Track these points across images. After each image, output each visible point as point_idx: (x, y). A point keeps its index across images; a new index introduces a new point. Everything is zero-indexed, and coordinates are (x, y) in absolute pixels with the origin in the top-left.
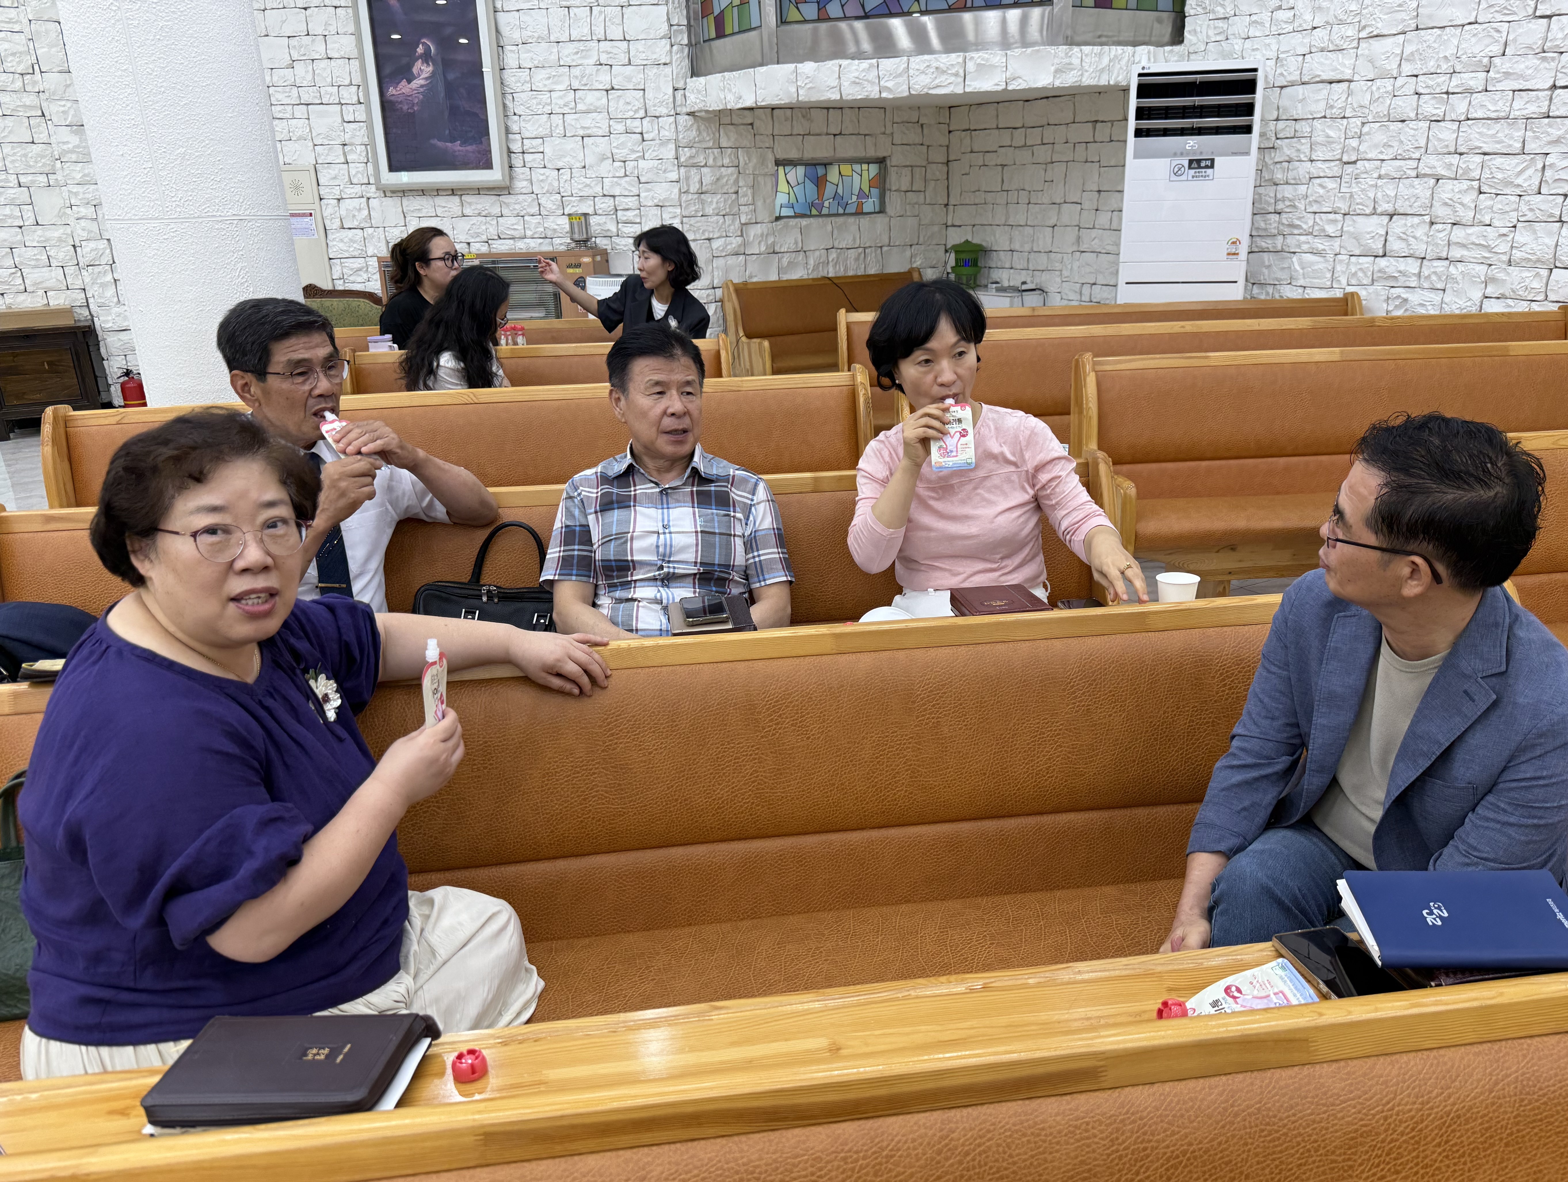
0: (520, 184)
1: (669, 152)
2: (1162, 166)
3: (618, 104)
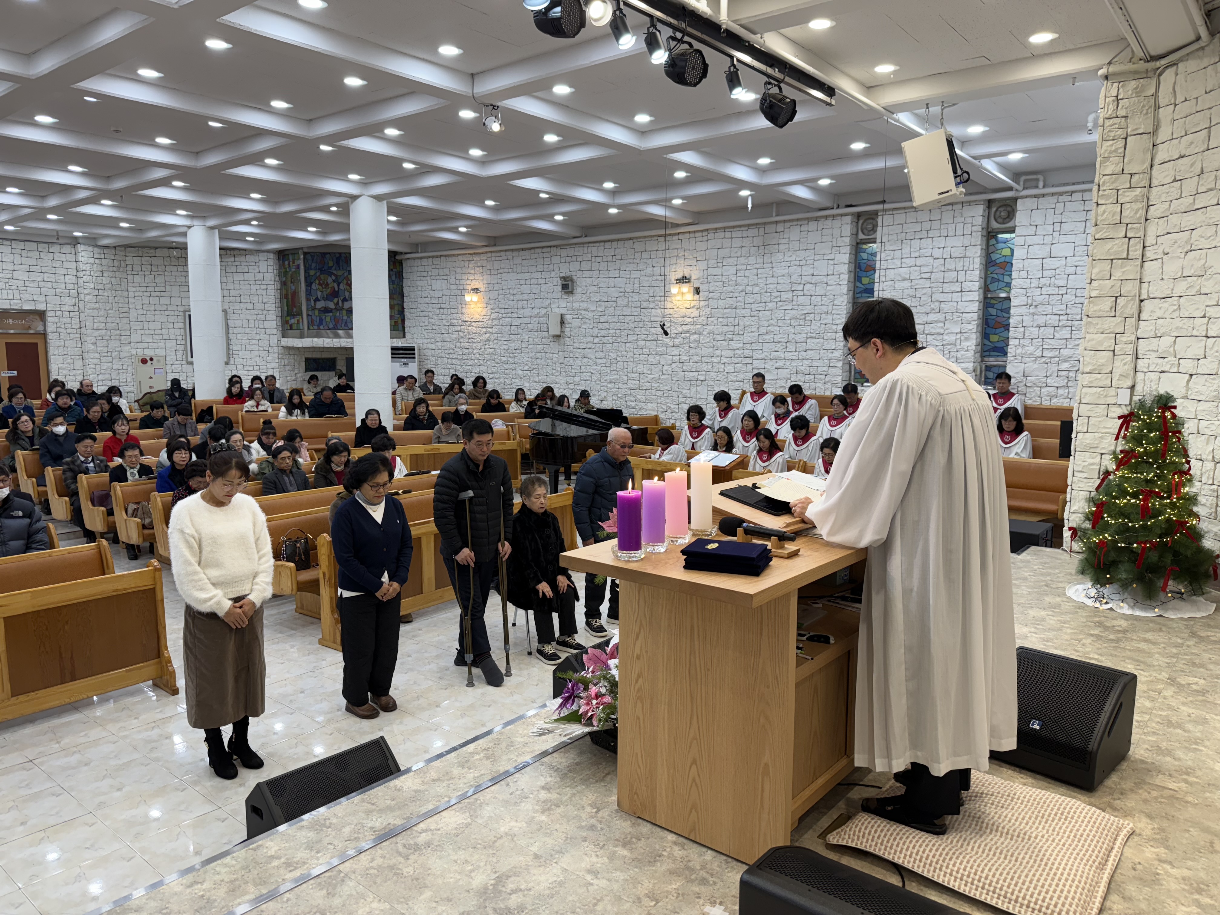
0: (232, 362)
1: (276, 355)
2: (398, 364)
3: (261, 343)
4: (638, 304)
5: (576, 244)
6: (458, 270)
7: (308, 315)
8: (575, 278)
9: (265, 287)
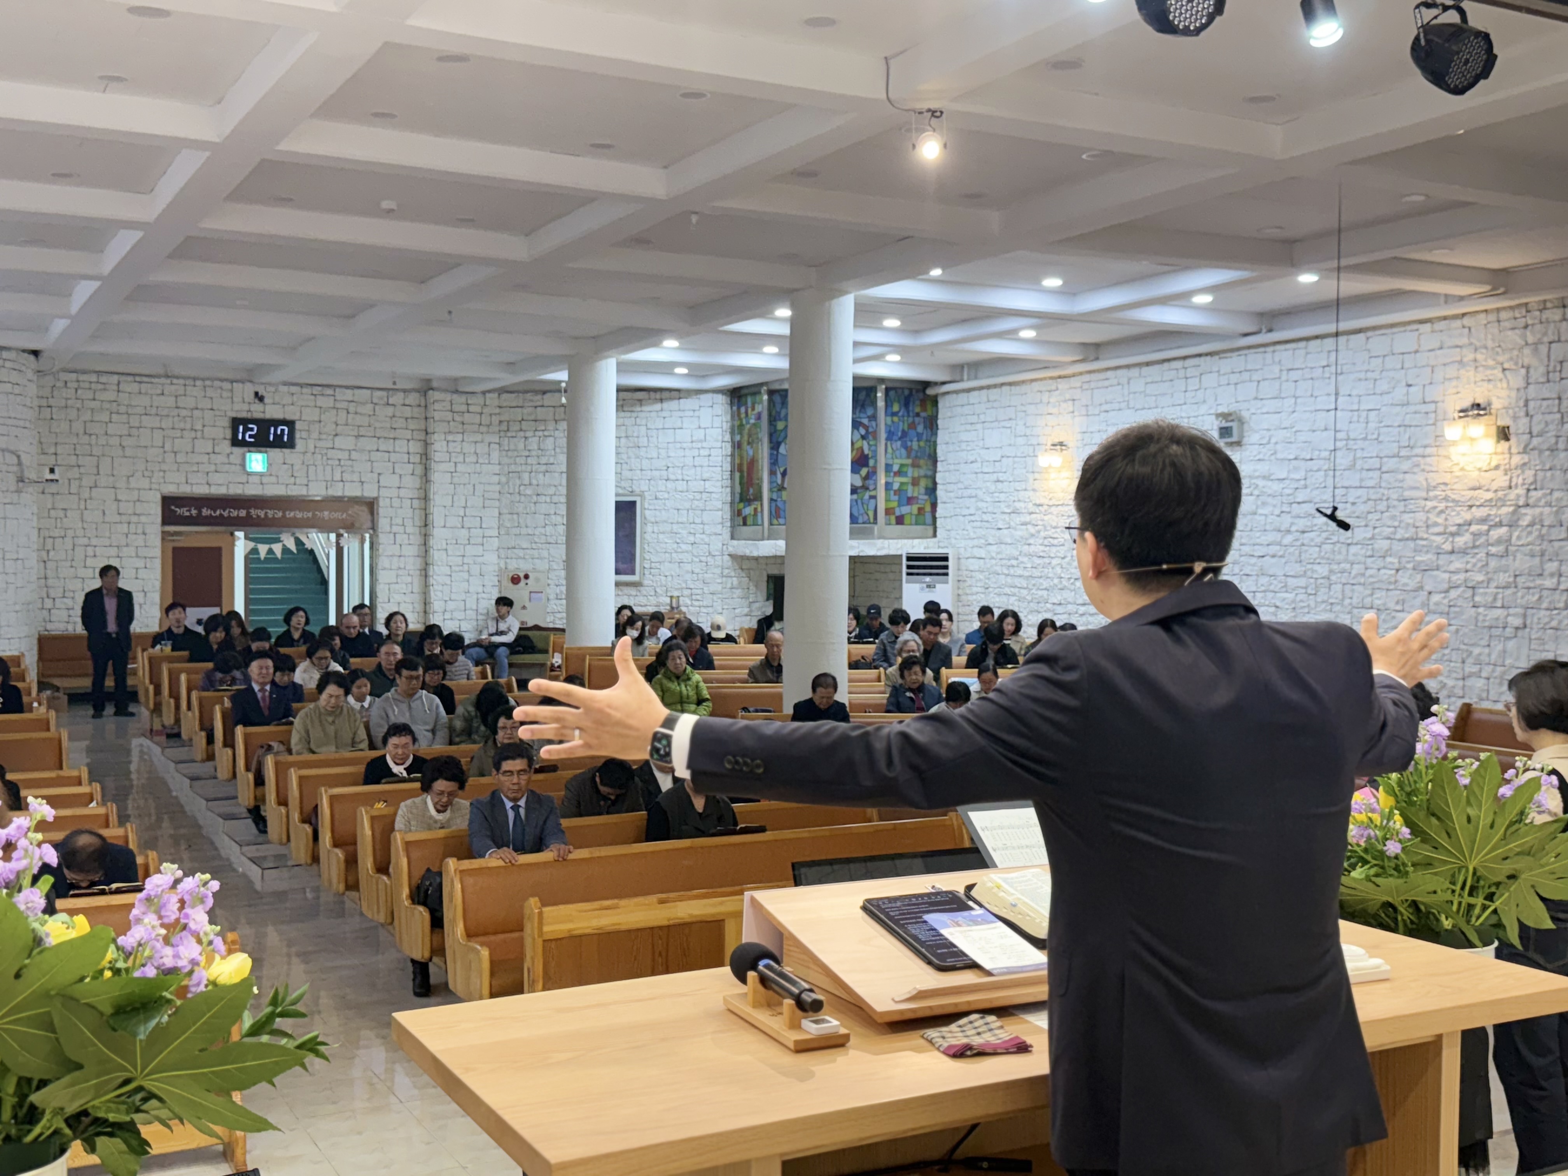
0: (647, 582)
1: (719, 571)
2: (917, 586)
3: (696, 550)
4: (1376, 463)
5: (1249, 347)
6: (1031, 409)
7: (771, 500)
8: (1245, 414)
9: (706, 453)
